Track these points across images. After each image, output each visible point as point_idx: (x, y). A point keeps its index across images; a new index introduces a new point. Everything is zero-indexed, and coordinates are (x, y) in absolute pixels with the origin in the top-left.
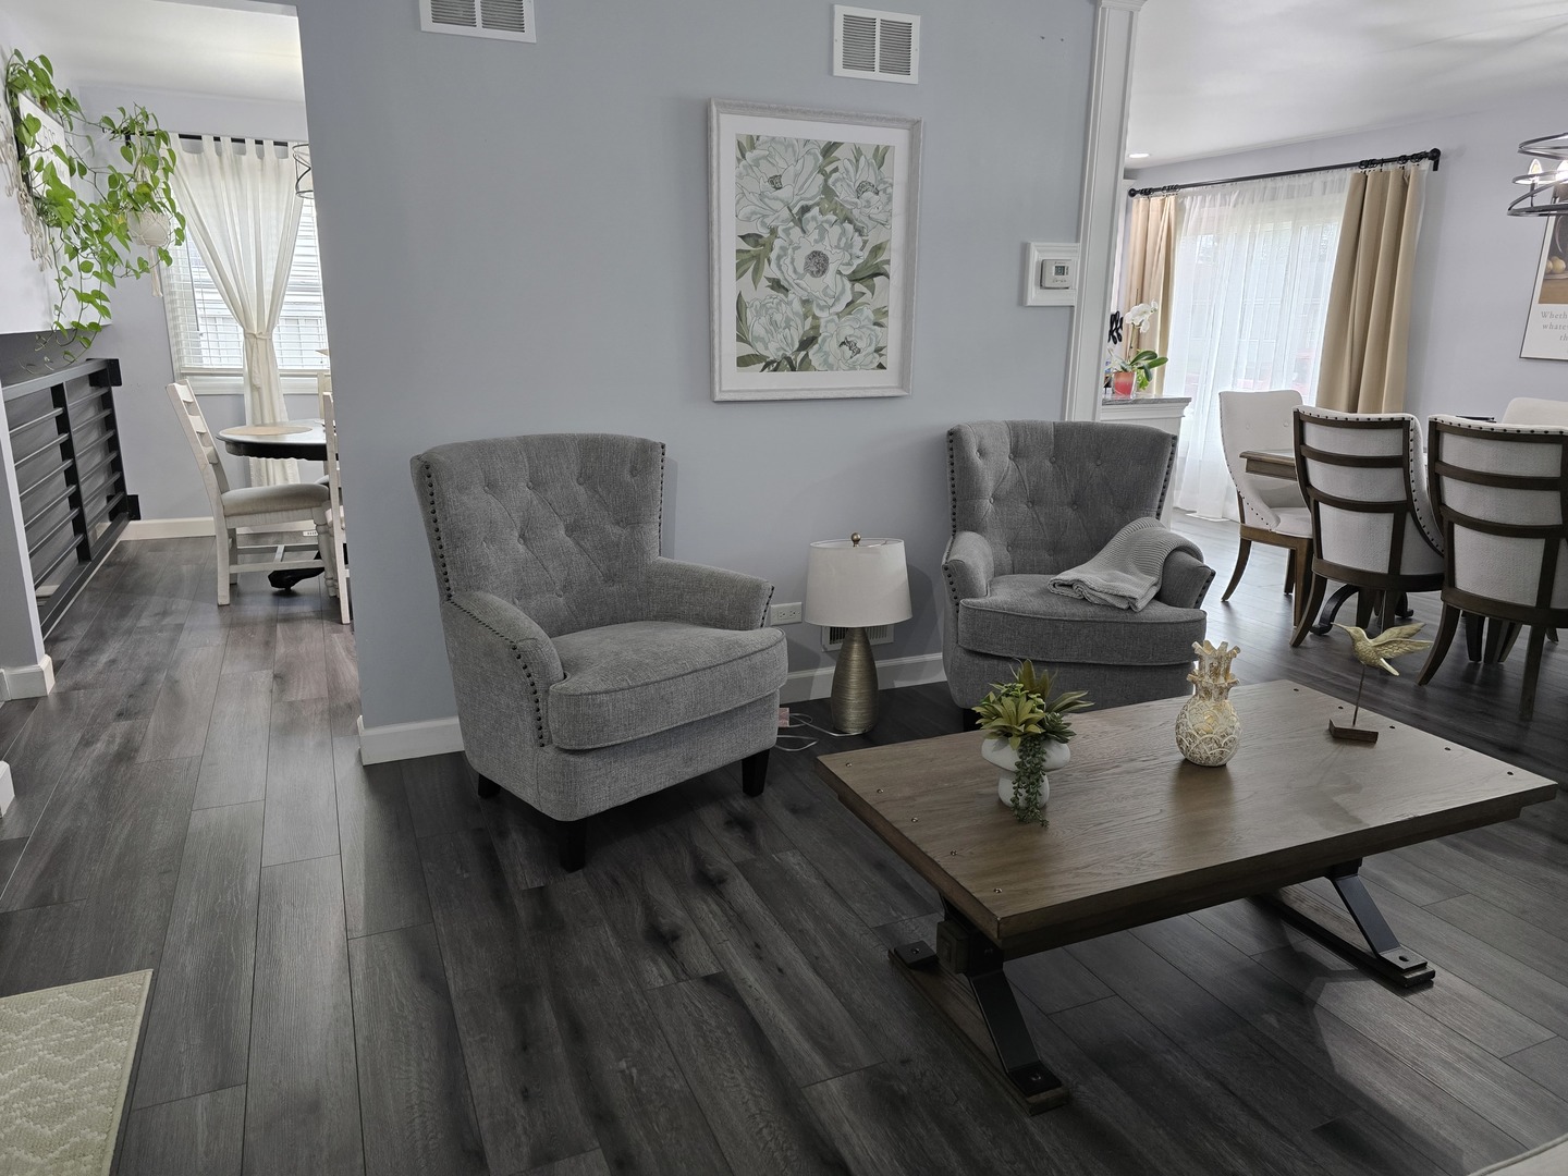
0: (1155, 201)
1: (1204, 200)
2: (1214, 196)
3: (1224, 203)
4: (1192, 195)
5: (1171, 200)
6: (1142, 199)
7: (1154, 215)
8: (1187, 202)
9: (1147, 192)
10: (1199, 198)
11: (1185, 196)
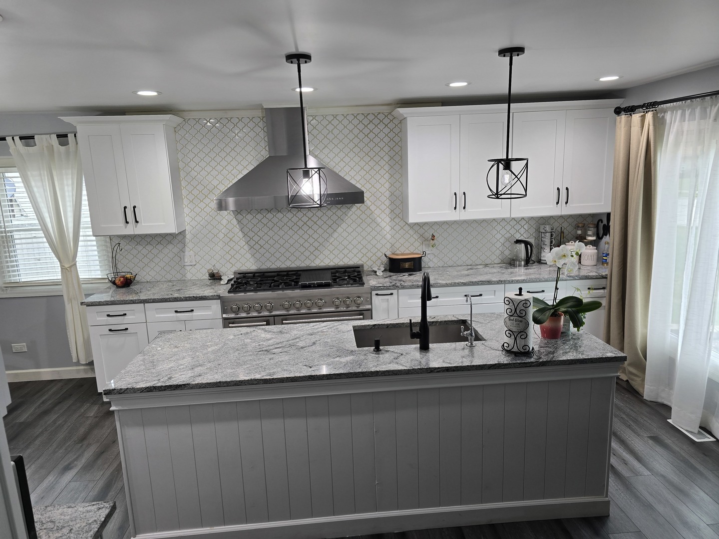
0: (636, 117)
1: (683, 115)
2: (693, 110)
3: (704, 116)
4: (673, 109)
5: (649, 116)
6: (623, 117)
7: (635, 128)
8: (668, 117)
9: (631, 110)
10: (679, 112)
11: (665, 111)
